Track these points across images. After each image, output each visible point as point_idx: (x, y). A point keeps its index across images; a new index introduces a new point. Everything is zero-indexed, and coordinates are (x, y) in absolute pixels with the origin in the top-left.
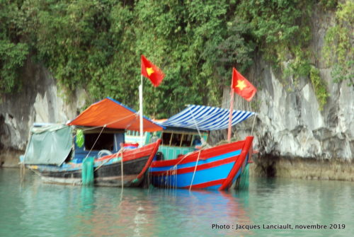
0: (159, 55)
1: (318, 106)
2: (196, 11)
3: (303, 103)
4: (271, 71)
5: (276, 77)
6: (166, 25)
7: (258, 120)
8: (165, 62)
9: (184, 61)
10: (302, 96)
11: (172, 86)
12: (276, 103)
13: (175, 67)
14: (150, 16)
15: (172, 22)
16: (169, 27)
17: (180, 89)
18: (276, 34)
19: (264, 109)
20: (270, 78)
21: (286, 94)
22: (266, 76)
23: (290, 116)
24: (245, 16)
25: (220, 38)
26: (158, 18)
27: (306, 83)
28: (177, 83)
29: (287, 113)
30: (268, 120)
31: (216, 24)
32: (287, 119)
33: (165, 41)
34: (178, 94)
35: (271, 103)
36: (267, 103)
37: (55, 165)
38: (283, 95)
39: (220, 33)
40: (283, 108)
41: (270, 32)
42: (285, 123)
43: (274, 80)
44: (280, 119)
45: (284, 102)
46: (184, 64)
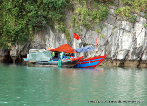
0: (14, 22)
1: (67, 41)
2: (28, 8)
3: (61, 39)
4: (50, 29)
5: (52, 31)
6: (16, 12)
7: (45, 45)
8: (16, 24)
9: (22, 24)
10: (61, 37)
11: (19, 33)
12: (51, 39)
13: (19, 26)
14: (10, 9)
15: (18, 11)
16: (17, 12)
17: (21, 34)
18: (56, 17)
19: (47, 41)
20: (49, 31)
21: (55, 36)
22: (48, 30)
23: (56, 44)
24: (43, 10)
25: (36, 17)
26: (13, 9)
27: (63, 33)
28: (20, 32)
29: (55, 42)
30: (48, 45)
31: (35, 13)
32: (55, 45)
33: (15, 17)
34: (20, 36)
35: (49, 39)
36: (48, 39)
37: (47, 62)
38: (54, 37)
39: (36, 16)
40: (54, 41)
41: (54, 16)
42: (54, 46)
43: (51, 31)
44: (52, 45)
45: (54, 39)
46: (22, 25)
